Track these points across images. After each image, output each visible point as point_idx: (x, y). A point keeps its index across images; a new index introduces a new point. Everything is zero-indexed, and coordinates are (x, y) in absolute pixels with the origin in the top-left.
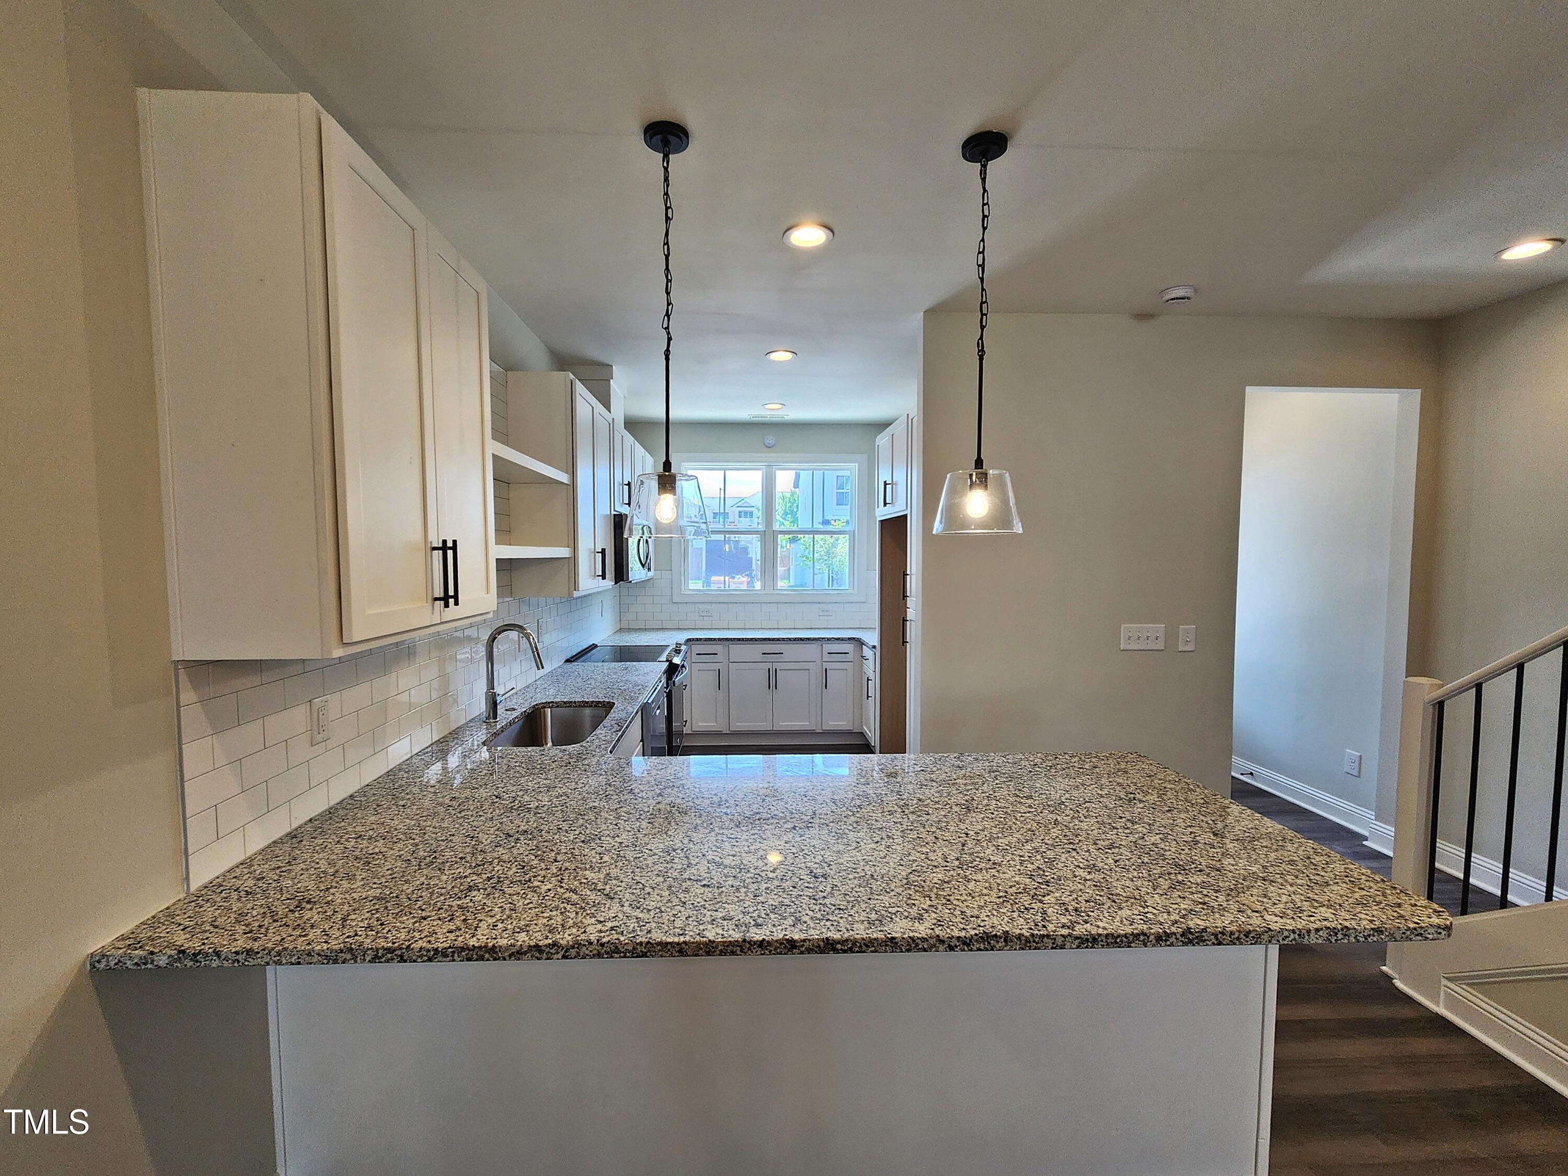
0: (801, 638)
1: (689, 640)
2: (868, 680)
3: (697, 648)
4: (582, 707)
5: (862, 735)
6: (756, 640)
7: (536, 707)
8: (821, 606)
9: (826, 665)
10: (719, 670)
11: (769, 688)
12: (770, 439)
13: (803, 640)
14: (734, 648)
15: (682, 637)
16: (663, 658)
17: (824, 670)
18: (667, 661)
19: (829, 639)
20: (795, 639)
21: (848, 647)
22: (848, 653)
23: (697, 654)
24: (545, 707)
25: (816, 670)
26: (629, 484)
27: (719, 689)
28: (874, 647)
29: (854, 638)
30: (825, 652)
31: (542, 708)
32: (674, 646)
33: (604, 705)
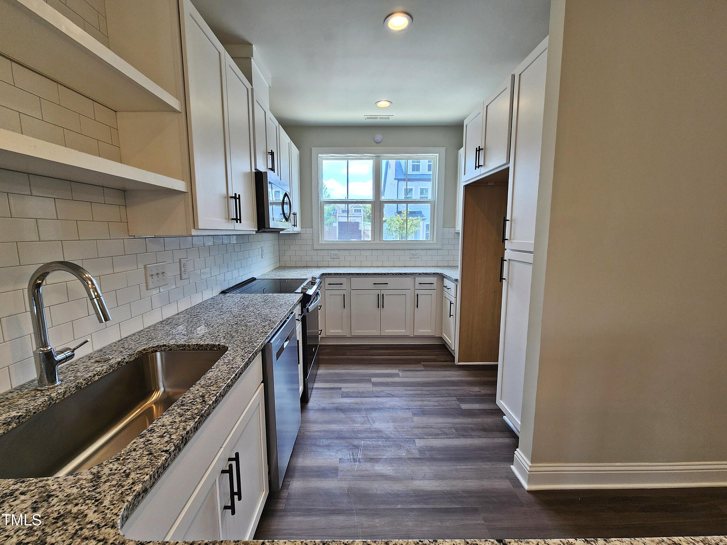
0: (400, 273)
1: (323, 274)
2: (451, 303)
3: (329, 280)
4: (196, 350)
5: (441, 338)
6: (369, 275)
7: (144, 352)
8: (412, 252)
9: (417, 292)
10: (344, 295)
11: (378, 308)
12: (379, 137)
13: (402, 275)
14: (354, 280)
15: (317, 273)
16: (299, 290)
17: (416, 295)
18: (301, 293)
19: (420, 274)
20: (396, 274)
21: (433, 280)
22: (433, 284)
23: (329, 284)
24: (156, 351)
25: (410, 295)
26: (272, 154)
27: (344, 308)
28: (456, 280)
29: (438, 273)
30: (417, 283)
31: (152, 352)
32: (311, 280)
33: (219, 348)
